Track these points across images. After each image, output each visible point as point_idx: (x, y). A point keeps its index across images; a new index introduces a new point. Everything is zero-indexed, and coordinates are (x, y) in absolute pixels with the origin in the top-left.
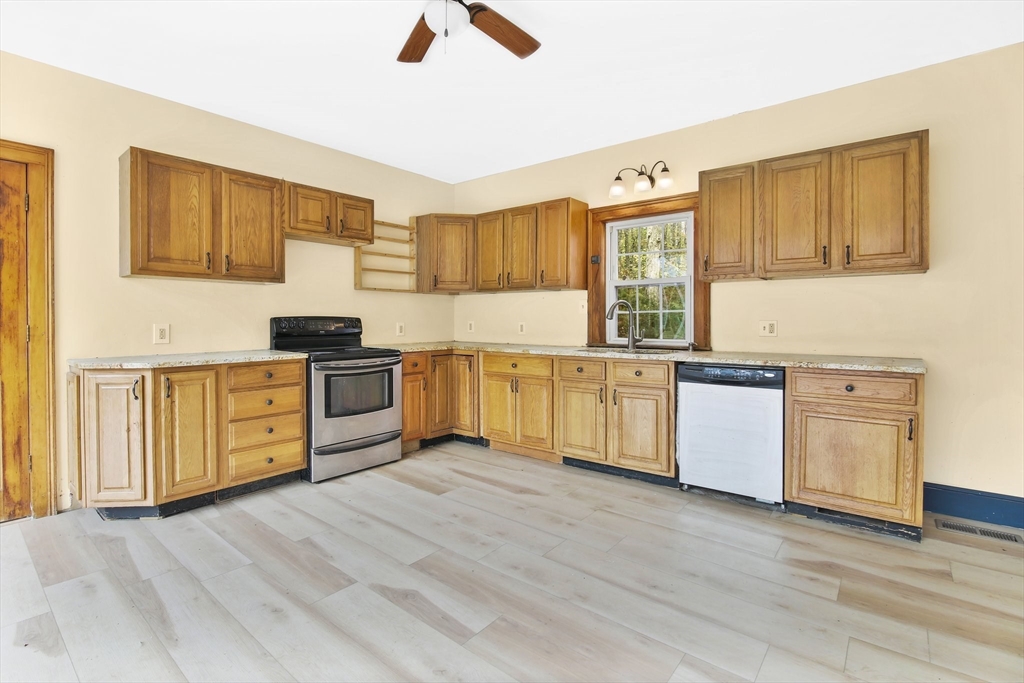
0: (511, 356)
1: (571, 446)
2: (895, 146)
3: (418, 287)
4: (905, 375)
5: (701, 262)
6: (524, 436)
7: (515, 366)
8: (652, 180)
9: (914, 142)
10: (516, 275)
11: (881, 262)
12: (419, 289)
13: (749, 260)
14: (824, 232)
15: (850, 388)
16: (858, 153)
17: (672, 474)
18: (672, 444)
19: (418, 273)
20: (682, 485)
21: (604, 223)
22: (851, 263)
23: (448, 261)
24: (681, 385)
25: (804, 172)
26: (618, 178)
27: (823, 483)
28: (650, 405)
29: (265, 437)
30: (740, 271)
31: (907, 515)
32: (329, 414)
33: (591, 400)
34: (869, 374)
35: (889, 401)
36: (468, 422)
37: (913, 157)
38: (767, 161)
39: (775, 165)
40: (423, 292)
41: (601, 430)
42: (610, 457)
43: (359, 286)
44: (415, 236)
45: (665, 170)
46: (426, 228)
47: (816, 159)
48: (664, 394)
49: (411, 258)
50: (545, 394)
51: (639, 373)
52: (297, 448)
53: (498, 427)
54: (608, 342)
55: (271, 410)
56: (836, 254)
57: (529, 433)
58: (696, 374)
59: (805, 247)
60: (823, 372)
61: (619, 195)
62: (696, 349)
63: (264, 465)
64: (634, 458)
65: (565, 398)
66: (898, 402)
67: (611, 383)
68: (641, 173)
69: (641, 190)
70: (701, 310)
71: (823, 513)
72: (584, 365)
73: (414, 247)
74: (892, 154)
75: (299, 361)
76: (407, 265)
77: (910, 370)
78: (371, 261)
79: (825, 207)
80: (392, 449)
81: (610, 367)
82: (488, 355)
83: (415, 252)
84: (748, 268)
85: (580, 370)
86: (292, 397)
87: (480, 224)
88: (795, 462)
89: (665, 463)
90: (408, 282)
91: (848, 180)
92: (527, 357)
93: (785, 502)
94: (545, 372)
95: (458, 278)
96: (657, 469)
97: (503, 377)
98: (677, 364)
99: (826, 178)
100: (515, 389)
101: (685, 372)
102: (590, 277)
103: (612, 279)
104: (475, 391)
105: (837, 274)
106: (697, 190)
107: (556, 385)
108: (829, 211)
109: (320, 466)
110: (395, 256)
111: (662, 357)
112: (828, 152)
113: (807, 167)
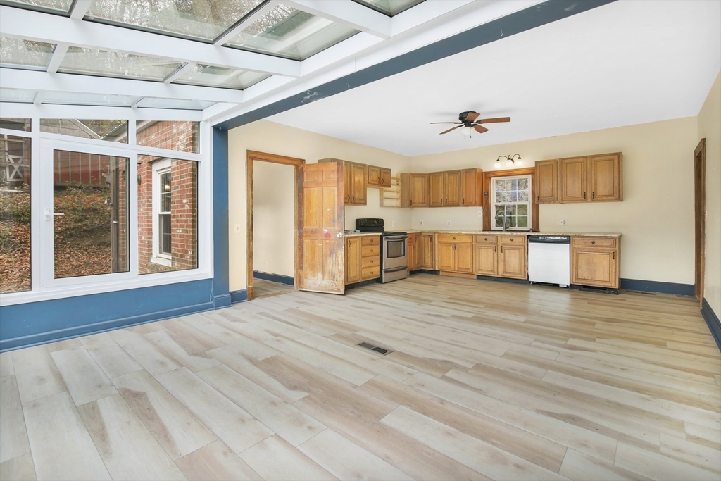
0: (452, 235)
1: (481, 270)
2: (610, 157)
3: (401, 205)
4: (612, 237)
5: (536, 197)
6: (459, 268)
7: (454, 239)
8: (513, 161)
9: (617, 156)
10: (450, 200)
11: (605, 198)
12: (402, 206)
13: (556, 196)
14: (585, 186)
15: (593, 243)
16: (597, 159)
17: (526, 278)
18: (526, 267)
19: (402, 199)
20: (530, 282)
21: (490, 178)
22: (594, 198)
23: (416, 193)
24: (530, 244)
25: (577, 164)
26: (498, 160)
27: (585, 276)
28: (517, 252)
29: (370, 264)
30: (552, 200)
31: (613, 285)
32: (388, 257)
33: (491, 251)
34: (600, 237)
35: (607, 246)
36: (430, 264)
37: (616, 162)
38: (563, 159)
39: (566, 161)
40: (404, 207)
41: (496, 263)
42: (500, 273)
43: (381, 205)
44: (400, 182)
45: (519, 158)
46: (406, 179)
47: (582, 160)
48: (523, 248)
49: (398, 192)
50: (469, 250)
51: (512, 240)
52: (378, 269)
53: (446, 265)
54: (492, 229)
55: (372, 254)
56: (589, 195)
57: (462, 267)
58: (536, 239)
59: (578, 192)
60: (584, 237)
61: (498, 167)
62: (533, 231)
63: (371, 274)
64: (510, 273)
65: (479, 251)
66: (610, 247)
67: (500, 244)
68: (509, 159)
69: (509, 165)
70: (535, 215)
71: (585, 287)
72: (487, 237)
73: (400, 187)
74: (609, 160)
75: (378, 235)
76: (396, 195)
77: (613, 235)
78: (386, 194)
79: (585, 178)
80: (404, 273)
81: (499, 238)
82: (440, 234)
83: (400, 189)
84: (556, 199)
85: (486, 239)
86: (377, 249)
87: (431, 177)
88: (574, 269)
89: (523, 274)
90: (397, 203)
91: (593, 169)
92: (460, 235)
93: (571, 285)
94: (469, 241)
95: (421, 201)
96: (519, 276)
97: (449, 244)
98: (528, 236)
99: (585, 166)
100: (454, 248)
101: (531, 239)
102: (484, 201)
103: (493, 202)
104: (433, 250)
105: (590, 202)
106: (534, 166)
107: (474, 246)
108: (586, 179)
109: (385, 277)
110: (393, 192)
111: (522, 233)
112: (586, 157)
113: (578, 162)
